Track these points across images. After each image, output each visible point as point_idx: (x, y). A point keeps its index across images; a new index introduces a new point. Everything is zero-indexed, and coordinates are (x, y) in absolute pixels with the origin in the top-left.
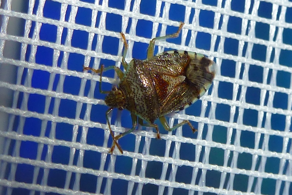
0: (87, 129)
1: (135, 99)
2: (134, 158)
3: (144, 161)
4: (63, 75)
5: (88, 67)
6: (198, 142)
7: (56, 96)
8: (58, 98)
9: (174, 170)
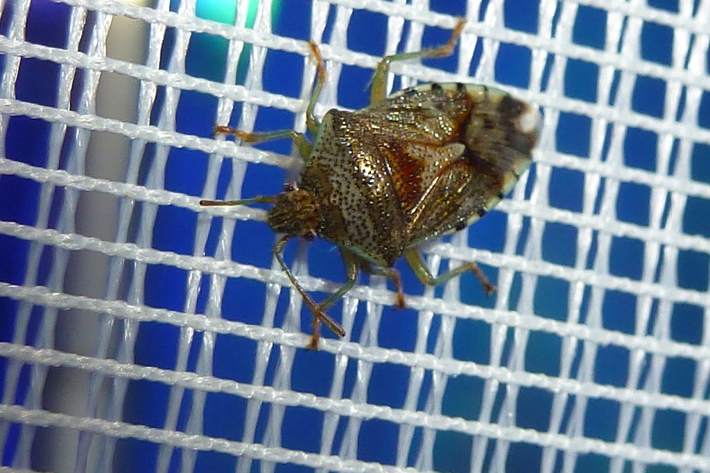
0: (223, 279)
1: (344, 207)
2: (340, 354)
3: (365, 361)
4: (165, 146)
5: (226, 125)
6: (499, 317)
7: (145, 197)
8: (152, 203)
9: (439, 385)
